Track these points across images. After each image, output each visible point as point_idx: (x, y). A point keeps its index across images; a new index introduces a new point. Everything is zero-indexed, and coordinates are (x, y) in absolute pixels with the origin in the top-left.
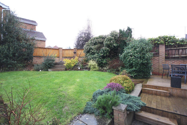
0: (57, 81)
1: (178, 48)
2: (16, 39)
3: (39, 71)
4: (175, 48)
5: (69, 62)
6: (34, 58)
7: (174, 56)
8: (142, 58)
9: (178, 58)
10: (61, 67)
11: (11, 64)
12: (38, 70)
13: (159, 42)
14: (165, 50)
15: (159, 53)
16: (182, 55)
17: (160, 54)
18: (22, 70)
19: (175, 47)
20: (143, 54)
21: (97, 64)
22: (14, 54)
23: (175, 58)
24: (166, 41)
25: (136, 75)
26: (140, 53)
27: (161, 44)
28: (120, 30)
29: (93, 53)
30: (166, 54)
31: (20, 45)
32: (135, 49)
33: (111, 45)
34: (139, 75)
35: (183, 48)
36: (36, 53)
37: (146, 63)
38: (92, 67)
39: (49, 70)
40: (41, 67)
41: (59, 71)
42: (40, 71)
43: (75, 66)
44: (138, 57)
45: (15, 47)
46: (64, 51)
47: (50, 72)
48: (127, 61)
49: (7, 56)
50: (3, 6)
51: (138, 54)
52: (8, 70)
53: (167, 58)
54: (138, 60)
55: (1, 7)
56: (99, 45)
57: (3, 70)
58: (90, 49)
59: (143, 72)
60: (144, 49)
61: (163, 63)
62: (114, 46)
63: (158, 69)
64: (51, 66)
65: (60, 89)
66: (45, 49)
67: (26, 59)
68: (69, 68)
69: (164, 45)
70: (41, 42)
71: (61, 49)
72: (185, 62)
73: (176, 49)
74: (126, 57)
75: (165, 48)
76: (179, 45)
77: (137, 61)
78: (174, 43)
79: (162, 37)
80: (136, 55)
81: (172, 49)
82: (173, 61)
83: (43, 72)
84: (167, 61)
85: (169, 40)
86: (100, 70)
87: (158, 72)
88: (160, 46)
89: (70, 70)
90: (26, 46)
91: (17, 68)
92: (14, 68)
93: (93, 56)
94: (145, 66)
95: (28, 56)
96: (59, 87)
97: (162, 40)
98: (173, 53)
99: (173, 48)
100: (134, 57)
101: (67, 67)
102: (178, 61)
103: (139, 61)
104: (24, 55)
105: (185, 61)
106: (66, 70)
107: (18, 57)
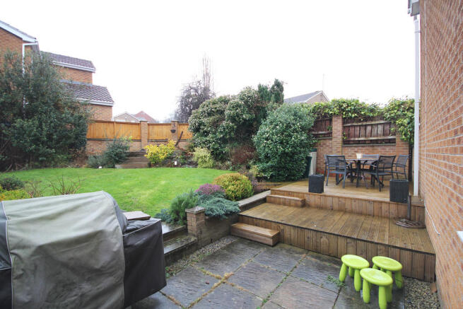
0: (126, 183)
1: (364, 123)
2: (52, 107)
3: (98, 167)
4: (360, 124)
5: (154, 152)
6: (88, 142)
7: (357, 139)
8: (285, 142)
9: (364, 142)
10: (142, 161)
11: (44, 155)
12: (95, 166)
13: (331, 111)
14: (343, 127)
15: (331, 133)
16: (371, 136)
17: (334, 135)
18: (66, 167)
19: (360, 121)
20: (287, 136)
21: (209, 155)
22: (50, 136)
24: (342, 109)
25: (273, 176)
26: (282, 134)
27: (335, 115)
28: (260, 86)
29: (205, 132)
30: (344, 135)
31: (62, 119)
33: (238, 116)
35: (373, 123)
36: (92, 132)
38: (200, 160)
39: (116, 166)
40: (101, 160)
41: (136, 168)
42: (100, 167)
43: (167, 158)
44: (276, 142)
45: (52, 122)
46: (151, 126)
47: (119, 169)
49: (37, 140)
50: (25, 38)
51: (279, 135)
52: (40, 166)
53: (346, 142)
55: (21, 39)
56: (217, 116)
57: (29, 166)
58: (200, 125)
59: (287, 170)
62: (243, 119)
64: (121, 158)
65: (128, 195)
66: (111, 125)
67: (72, 146)
68: (154, 163)
69: (341, 117)
70: (103, 108)
71: (146, 123)
72: (375, 151)
73: (362, 125)
74: (260, 140)
75: (344, 123)
76: (367, 118)
78: (358, 113)
79: (337, 101)
80: (275, 137)
81: (355, 126)
82: (356, 149)
83: (105, 170)
84: (346, 148)
85: (347, 107)
86: (214, 167)
88: (334, 119)
89: (157, 167)
90: (72, 119)
91: (56, 163)
92: (50, 163)
93: (204, 139)
95: (76, 138)
96: (127, 192)
97: (336, 107)
98: (356, 133)
99: (357, 122)
100: (271, 142)
101: (151, 160)
103: (279, 149)
104: (70, 138)
105: (375, 148)
106: (150, 166)
107: (58, 142)
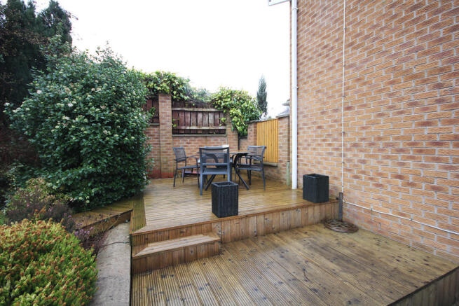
1: (196, 110)
4: (191, 109)
7: (188, 128)
8: (118, 124)
9: (196, 132)
13: (158, 86)
14: (172, 111)
15: (158, 118)
16: (202, 125)
17: (162, 121)
19: (190, 107)
20: (119, 110)
23: (191, 134)
24: (173, 87)
25: (97, 194)
26: (109, 106)
27: (164, 92)
30: (173, 122)
32: (87, 87)
34: (108, 191)
35: (204, 110)
37: (134, 145)
44: (101, 121)
48: (49, 135)
51: (103, 107)
53: (176, 132)
54: (105, 132)
59: (124, 177)
60: (122, 96)
61: (169, 144)
63: (157, 160)
69: (170, 97)
72: (208, 143)
73: (193, 112)
74: (45, 115)
75: (172, 106)
77: (99, 136)
78: (189, 96)
79: (165, 75)
80: (93, 111)
81: (185, 111)
82: (188, 140)
84: (177, 139)
85: (179, 85)
87: (158, 168)
88: (161, 98)
94: (129, 156)
97: (165, 81)
98: (186, 120)
99: (188, 107)
100: (86, 120)
102: (197, 139)
103: (108, 136)
